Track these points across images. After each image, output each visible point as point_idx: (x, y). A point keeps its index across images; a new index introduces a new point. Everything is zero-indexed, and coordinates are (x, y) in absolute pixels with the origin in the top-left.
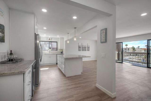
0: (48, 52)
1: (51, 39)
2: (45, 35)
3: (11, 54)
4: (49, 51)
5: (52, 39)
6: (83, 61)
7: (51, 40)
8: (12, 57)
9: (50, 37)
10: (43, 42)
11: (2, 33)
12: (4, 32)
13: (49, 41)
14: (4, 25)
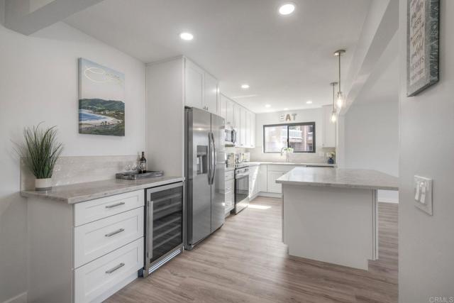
0: (284, 157)
1: (292, 117)
2: (268, 106)
3: (143, 159)
4: (288, 156)
5: (295, 115)
6: (379, 203)
7: (294, 119)
8: (144, 166)
9: (286, 109)
10: (273, 129)
11: (117, 118)
12: (124, 115)
13: (288, 122)
14: (123, 102)
